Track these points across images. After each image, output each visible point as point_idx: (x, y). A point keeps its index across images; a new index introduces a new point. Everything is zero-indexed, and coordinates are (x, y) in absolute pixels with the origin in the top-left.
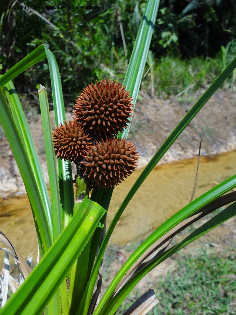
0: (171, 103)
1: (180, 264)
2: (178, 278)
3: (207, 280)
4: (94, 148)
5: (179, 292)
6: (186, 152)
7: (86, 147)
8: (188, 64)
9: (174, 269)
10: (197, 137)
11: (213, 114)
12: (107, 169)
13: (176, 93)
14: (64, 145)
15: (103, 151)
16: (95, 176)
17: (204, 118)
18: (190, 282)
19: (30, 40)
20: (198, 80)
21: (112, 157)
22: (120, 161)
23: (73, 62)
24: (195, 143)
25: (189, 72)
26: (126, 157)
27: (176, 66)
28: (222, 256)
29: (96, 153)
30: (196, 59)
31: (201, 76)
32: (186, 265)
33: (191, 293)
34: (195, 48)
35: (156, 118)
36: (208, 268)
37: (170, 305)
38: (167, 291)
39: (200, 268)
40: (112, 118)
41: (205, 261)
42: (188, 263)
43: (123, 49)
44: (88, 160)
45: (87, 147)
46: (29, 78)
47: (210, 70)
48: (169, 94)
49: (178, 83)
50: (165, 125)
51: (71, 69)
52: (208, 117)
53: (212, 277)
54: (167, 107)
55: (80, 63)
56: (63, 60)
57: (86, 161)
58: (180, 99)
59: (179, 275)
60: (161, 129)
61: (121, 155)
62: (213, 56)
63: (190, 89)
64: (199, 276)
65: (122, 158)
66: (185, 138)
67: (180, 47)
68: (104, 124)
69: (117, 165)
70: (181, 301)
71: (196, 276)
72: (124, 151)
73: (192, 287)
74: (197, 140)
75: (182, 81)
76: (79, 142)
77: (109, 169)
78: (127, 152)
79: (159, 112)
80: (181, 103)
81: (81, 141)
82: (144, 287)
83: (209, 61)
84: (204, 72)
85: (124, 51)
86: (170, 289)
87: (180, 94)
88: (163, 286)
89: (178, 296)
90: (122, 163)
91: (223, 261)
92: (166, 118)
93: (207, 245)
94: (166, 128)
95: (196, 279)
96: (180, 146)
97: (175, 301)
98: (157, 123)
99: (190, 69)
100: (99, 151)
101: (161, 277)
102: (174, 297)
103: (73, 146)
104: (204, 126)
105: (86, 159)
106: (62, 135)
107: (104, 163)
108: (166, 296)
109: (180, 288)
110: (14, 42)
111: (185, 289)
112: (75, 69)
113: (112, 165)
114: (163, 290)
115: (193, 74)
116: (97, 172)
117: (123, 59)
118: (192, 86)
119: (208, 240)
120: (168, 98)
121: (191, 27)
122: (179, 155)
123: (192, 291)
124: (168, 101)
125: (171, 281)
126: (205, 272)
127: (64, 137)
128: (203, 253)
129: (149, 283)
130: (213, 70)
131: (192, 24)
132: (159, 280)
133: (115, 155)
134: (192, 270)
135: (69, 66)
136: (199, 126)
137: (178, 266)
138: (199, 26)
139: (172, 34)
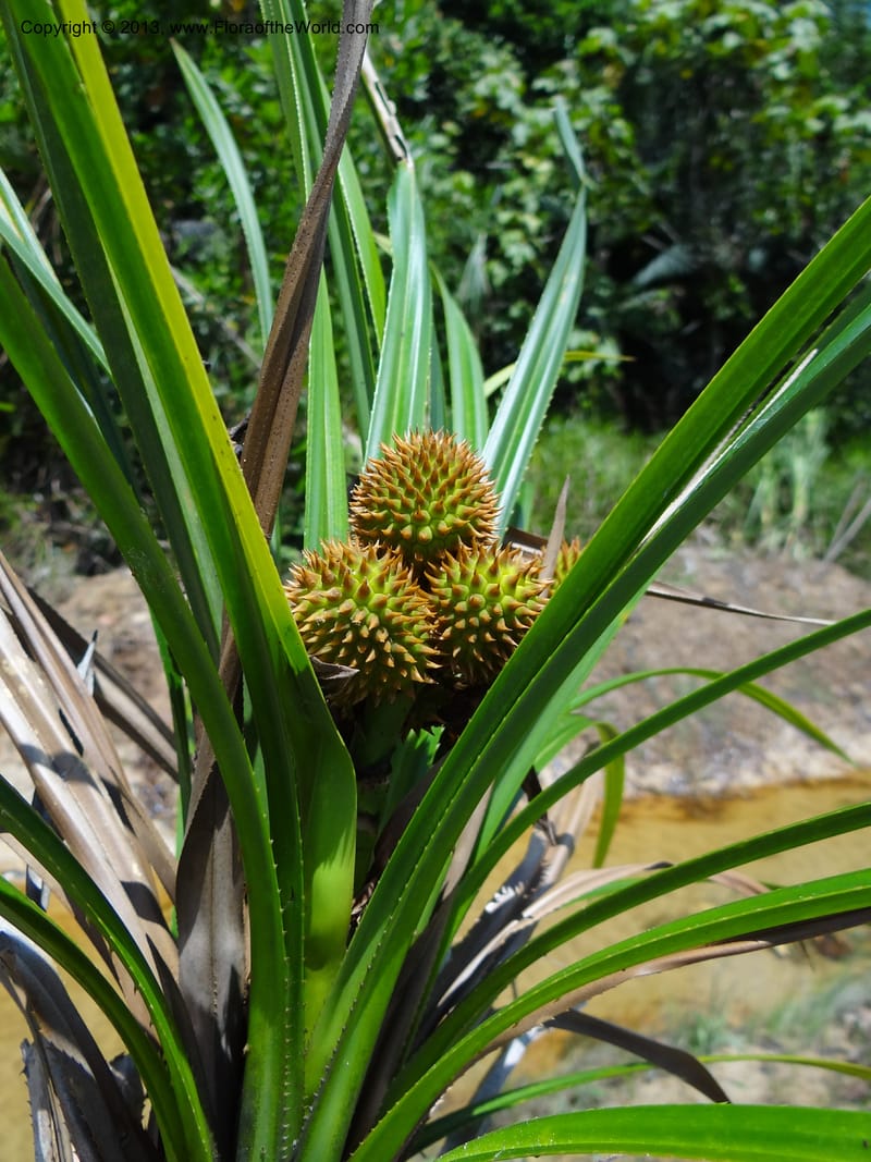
11: (717, 636)
27: (602, 456)
52: (702, 646)
67: (624, 388)
121: (661, 326)
131: (665, 317)
138: (691, 328)
139: (602, 342)
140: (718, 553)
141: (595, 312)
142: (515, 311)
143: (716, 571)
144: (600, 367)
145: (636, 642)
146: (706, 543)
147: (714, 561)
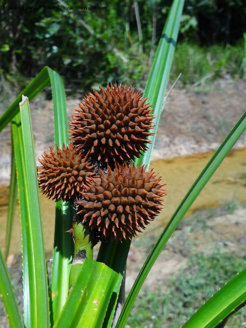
0: (187, 93)
1: (192, 261)
2: (189, 277)
3: (220, 280)
4: (98, 180)
5: (191, 291)
6: (200, 146)
7: (85, 179)
8: (205, 52)
9: (185, 267)
10: (213, 131)
11: (231, 106)
12: (116, 211)
13: (193, 83)
14: (53, 177)
15: (111, 184)
16: (99, 223)
17: (222, 111)
18: (202, 281)
19: (39, 19)
20: (216, 69)
21: (124, 192)
22: (136, 198)
23: (84, 45)
24: (210, 136)
25: (207, 61)
26: (146, 192)
27: (194, 54)
28: (237, 256)
29: (100, 188)
30: (215, 47)
31: (220, 65)
32: (199, 264)
33: (203, 293)
34: (214, 34)
35: (170, 109)
36: (222, 267)
37: (180, 304)
38: (178, 289)
39: (213, 267)
40: (123, 134)
41: (218, 260)
42: (200, 261)
43: (137, 33)
44: (88, 199)
45: (88, 179)
46: (36, 61)
47: (229, 59)
48: (185, 83)
49: (195, 72)
50: (179, 117)
51: (81, 53)
52: (226, 109)
53: (226, 277)
54: (182, 97)
55: (91, 46)
56: (74, 43)
57: (85, 199)
58: (196, 89)
59: (191, 273)
60: (175, 120)
61: (137, 189)
62: (233, 44)
63: (208, 79)
64: (212, 275)
65: (140, 193)
66: (200, 131)
67: (199, 33)
68: (111, 144)
69: (131, 205)
70: (192, 301)
71: (209, 275)
72: (142, 183)
73: (204, 287)
74: (212, 134)
75: (199, 70)
76: (75, 172)
77: (119, 212)
78: (147, 185)
79: (173, 103)
80: (198, 93)
81: (78, 170)
82: (153, 284)
83: (229, 49)
84: (223, 61)
85: (138, 36)
86: (181, 287)
87: (196, 84)
88: (174, 284)
89: (190, 295)
90: (139, 201)
91: (238, 261)
92: (180, 109)
93: (221, 244)
94: (180, 120)
95: (209, 278)
96: (195, 139)
97: (186, 300)
98: (170, 114)
99: (209, 57)
100: (104, 184)
101: (172, 274)
102: (185, 296)
103: (66, 178)
104: (221, 119)
105: (86, 197)
106: (50, 163)
107: (112, 203)
108: (176, 294)
109: (192, 287)
110: (22, 21)
111: (197, 288)
112: (86, 52)
113: (124, 205)
114: (173, 289)
115: (211, 63)
116: (101, 217)
117: (137, 44)
118: (210, 75)
119: (221, 239)
120: (183, 88)
121: (211, 11)
122: (193, 148)
123: (204, 291)
124: (184, 91)
125: (182, 279)
126: (218, 271)
127: (53, 165)
128: (216, 251)
129: (158, 280)
130: (234, 59)
131: (213, 8)
132: (169, 277)
133: (129, 190)
134: (205, 269)
135: (79, 49)
136: (216, 119)
137: (190, 264)
138: (221, 10)
139: (191, 18)
140: (231, 81)
141: (190, 8)
142: (164, 11)
143: (231, 87)
144: (191, 27)
145: (207, 109)
146: (226, 79)
147: (230, 84)
